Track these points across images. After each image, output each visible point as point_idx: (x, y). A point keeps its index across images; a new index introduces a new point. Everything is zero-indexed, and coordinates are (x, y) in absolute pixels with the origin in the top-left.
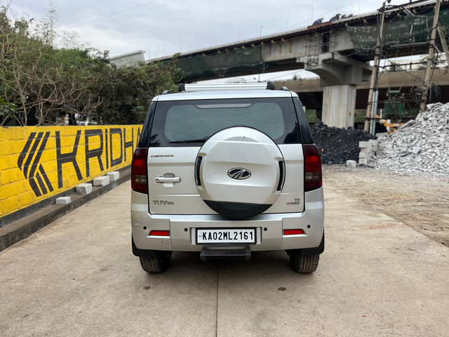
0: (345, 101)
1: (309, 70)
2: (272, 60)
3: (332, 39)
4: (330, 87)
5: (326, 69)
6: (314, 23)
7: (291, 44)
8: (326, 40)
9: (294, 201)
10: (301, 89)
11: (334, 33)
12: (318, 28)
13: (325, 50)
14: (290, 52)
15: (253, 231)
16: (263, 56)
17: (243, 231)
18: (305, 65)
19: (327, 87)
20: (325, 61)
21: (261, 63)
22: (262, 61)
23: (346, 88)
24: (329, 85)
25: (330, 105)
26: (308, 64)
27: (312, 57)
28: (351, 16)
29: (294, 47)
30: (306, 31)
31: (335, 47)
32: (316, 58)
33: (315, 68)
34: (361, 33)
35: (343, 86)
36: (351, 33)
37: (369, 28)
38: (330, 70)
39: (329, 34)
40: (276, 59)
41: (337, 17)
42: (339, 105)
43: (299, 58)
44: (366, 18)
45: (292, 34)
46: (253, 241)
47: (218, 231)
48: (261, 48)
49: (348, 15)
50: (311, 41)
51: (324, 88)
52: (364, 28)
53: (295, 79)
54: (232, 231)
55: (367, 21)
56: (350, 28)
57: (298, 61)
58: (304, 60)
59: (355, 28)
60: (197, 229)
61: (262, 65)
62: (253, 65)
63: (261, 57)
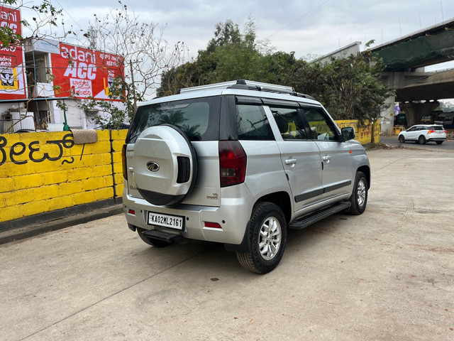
9: (213, 196)
15: (182, 219)
17: (176, 218)
46: (181, 228)
47: (161, 216)
54: (169, 217)
60: (149, 212)
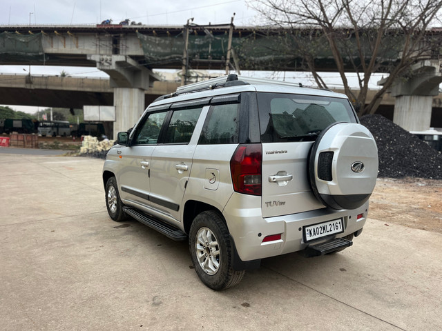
0: (136, 104)
1: (101, 70)
2: (54, 52)
3: (122, 42)
4: (121, 89)
5: (119, 70)
6: (103, 23)
7: (77, 38)
8: (116, 42)
10: (82, 87)
11: (124, 36)
12: (108, 28)
13: (116, 51)
14: (77, 47)
16: (43, 46)
18: (98, 64)
19: (118, 89)
20: (118, 63)
21: (40, 54)
22: (43, 51)
23: (136, 91)
24: (120, 87)
25: (121, 106)
26: (100, 63)
27: (105, 57)
28: (140, 24)
29: (80, 43)
30: (94, 28)
31: (126, 50)
32: (109, 58)
33: (108, 68)
34: (150, 42)
35: (133, 89)
36: (142, 41)
37: (158, 39)
38: (122, 72)
39: (119, 36)
40: (60, 52)
41: (127, 21)
42: (130, 107)
43: (90, 55)
44: (154, 29)
45: (79, 28)
48: (40, 38)
49: (137, 23)
50: (100, 40)
51: (115, 89)
52: (153, 38)
53: (63, 75)
55: (156, 32)
56: (140, 36)
57: (88, 58)
58: (96, 58)
59: (145, 37)
61: (42, 55)
62: (29, 54)
63: (40, 46)
